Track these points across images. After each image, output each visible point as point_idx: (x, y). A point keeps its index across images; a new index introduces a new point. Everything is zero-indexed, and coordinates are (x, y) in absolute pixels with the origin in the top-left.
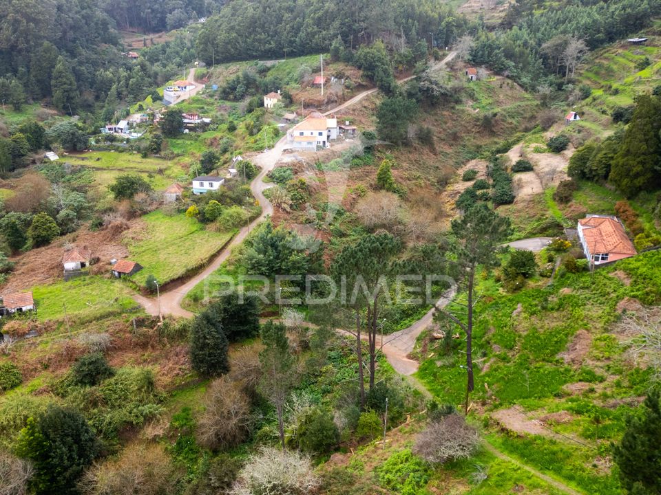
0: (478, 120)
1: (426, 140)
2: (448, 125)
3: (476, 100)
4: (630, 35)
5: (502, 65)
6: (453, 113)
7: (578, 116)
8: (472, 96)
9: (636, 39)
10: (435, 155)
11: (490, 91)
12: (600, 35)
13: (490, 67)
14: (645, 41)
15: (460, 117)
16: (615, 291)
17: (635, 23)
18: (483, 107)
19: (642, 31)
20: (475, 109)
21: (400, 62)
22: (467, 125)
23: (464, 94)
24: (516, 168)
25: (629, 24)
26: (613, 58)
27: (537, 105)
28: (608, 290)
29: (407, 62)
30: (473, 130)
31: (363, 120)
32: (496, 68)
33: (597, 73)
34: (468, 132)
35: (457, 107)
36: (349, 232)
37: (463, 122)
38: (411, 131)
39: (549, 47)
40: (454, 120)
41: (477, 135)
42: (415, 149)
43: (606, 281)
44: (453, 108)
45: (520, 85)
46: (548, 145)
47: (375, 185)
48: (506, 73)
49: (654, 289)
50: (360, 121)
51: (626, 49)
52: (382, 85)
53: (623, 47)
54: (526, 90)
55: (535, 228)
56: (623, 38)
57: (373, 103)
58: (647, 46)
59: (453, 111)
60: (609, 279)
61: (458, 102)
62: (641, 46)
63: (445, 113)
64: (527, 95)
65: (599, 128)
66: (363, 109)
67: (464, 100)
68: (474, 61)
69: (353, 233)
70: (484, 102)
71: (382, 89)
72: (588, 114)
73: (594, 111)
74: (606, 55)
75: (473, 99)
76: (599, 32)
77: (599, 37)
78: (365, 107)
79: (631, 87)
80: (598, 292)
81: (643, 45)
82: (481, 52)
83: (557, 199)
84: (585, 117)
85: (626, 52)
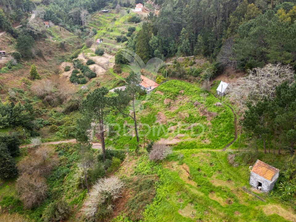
0: (57, 45)
1: (40, 55)
2: (45, 48)
3: (53, 36)
4: (101, 9)
5: (57, 20)
6: (45, 42)
7: (101, 41)
8: (50, 34)
9: (105, 10)
10: (46, 61)
11: (57, 32)
12: (91, 8)
13: (53, 22)
14: (108, 11)
15: (49, 44)
16: (160, 98)
17: (102, 4)
18: (57, 39)
19: (106, 7)
20: (54, 40)
21: (12, 19)
22: (54, 47)
23: (47, 34)
24: (89, 63)
25: (100, 5)
26: (98, 18)
27: (77, 38)
28: (158, 98)
29: (15, 19)
30: (57, 49)
31: (6, 48)
32: (55, 22)
33: (95, 24)
34: (55, 50)
35: (46, 40)
36: (31, 100)
37: (51, 46)
38: (33, 51)
39: (72, 13)
40: (47, 46)
41: (59, 52)
42: (38, 60)
43: (155, 95)
44: (44, 40)
45: (67, 29)
46: (95, 53)
47: (30, 77)
48: (60, 24)
49: (172, 94)
50: (5, 48)
51: (102, 14)
52: (8, 30)
53: (100, 13)
54: (70, 31)
55: (115, 84)
56: (99, 10)
57: (7, 39)
58: (110, 13)
59: (45, 41)
60: (156, 94)
61: (46, 37)
62: (107, 13)
63: (41, 42)
64: (72, 34)
65: (113, 45)
66: (3, 42)
67: (48, 36)
68: (45, 18)
69: (33, 100)
70: (57, 37)
71: (9, 32)
72: (105, 40)
73: (106, 38)
74: (95, 16)
75: (52, 36)
76: (90, 7)
77: (90, 9)
78: (3, 41)
79: (117, 28)
80: (155, 99)
81: (108, 13)
82: (47, 15)
83: (116, 72)
84: (104, 41)
85: (102, 15)
